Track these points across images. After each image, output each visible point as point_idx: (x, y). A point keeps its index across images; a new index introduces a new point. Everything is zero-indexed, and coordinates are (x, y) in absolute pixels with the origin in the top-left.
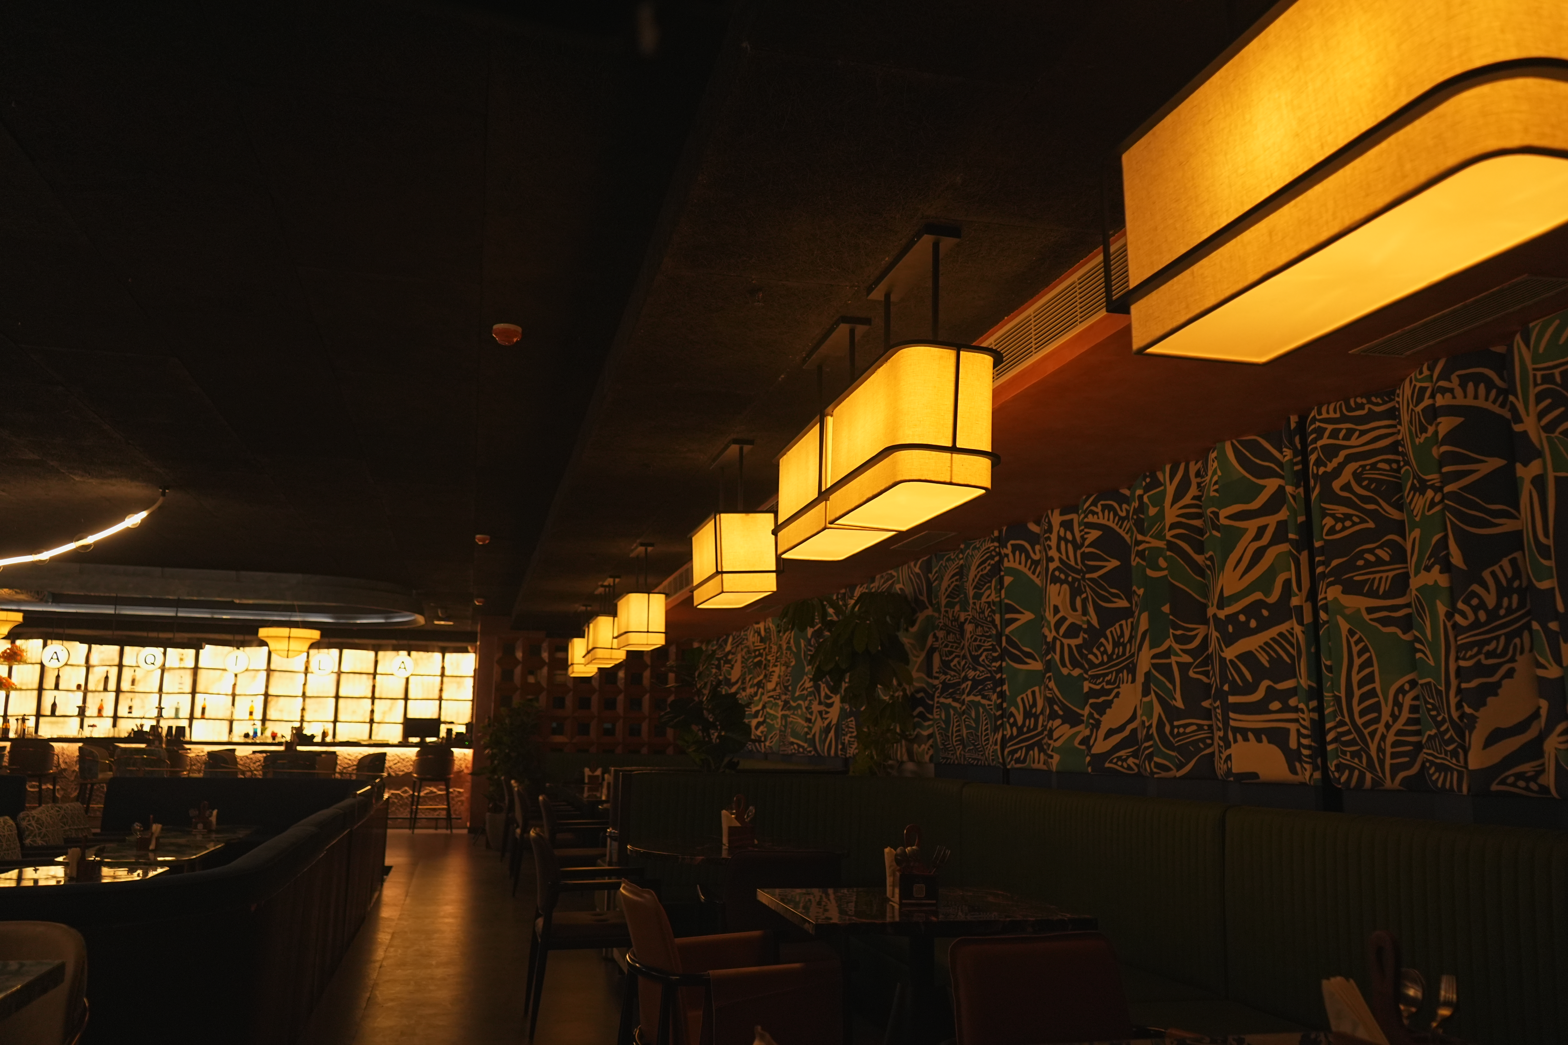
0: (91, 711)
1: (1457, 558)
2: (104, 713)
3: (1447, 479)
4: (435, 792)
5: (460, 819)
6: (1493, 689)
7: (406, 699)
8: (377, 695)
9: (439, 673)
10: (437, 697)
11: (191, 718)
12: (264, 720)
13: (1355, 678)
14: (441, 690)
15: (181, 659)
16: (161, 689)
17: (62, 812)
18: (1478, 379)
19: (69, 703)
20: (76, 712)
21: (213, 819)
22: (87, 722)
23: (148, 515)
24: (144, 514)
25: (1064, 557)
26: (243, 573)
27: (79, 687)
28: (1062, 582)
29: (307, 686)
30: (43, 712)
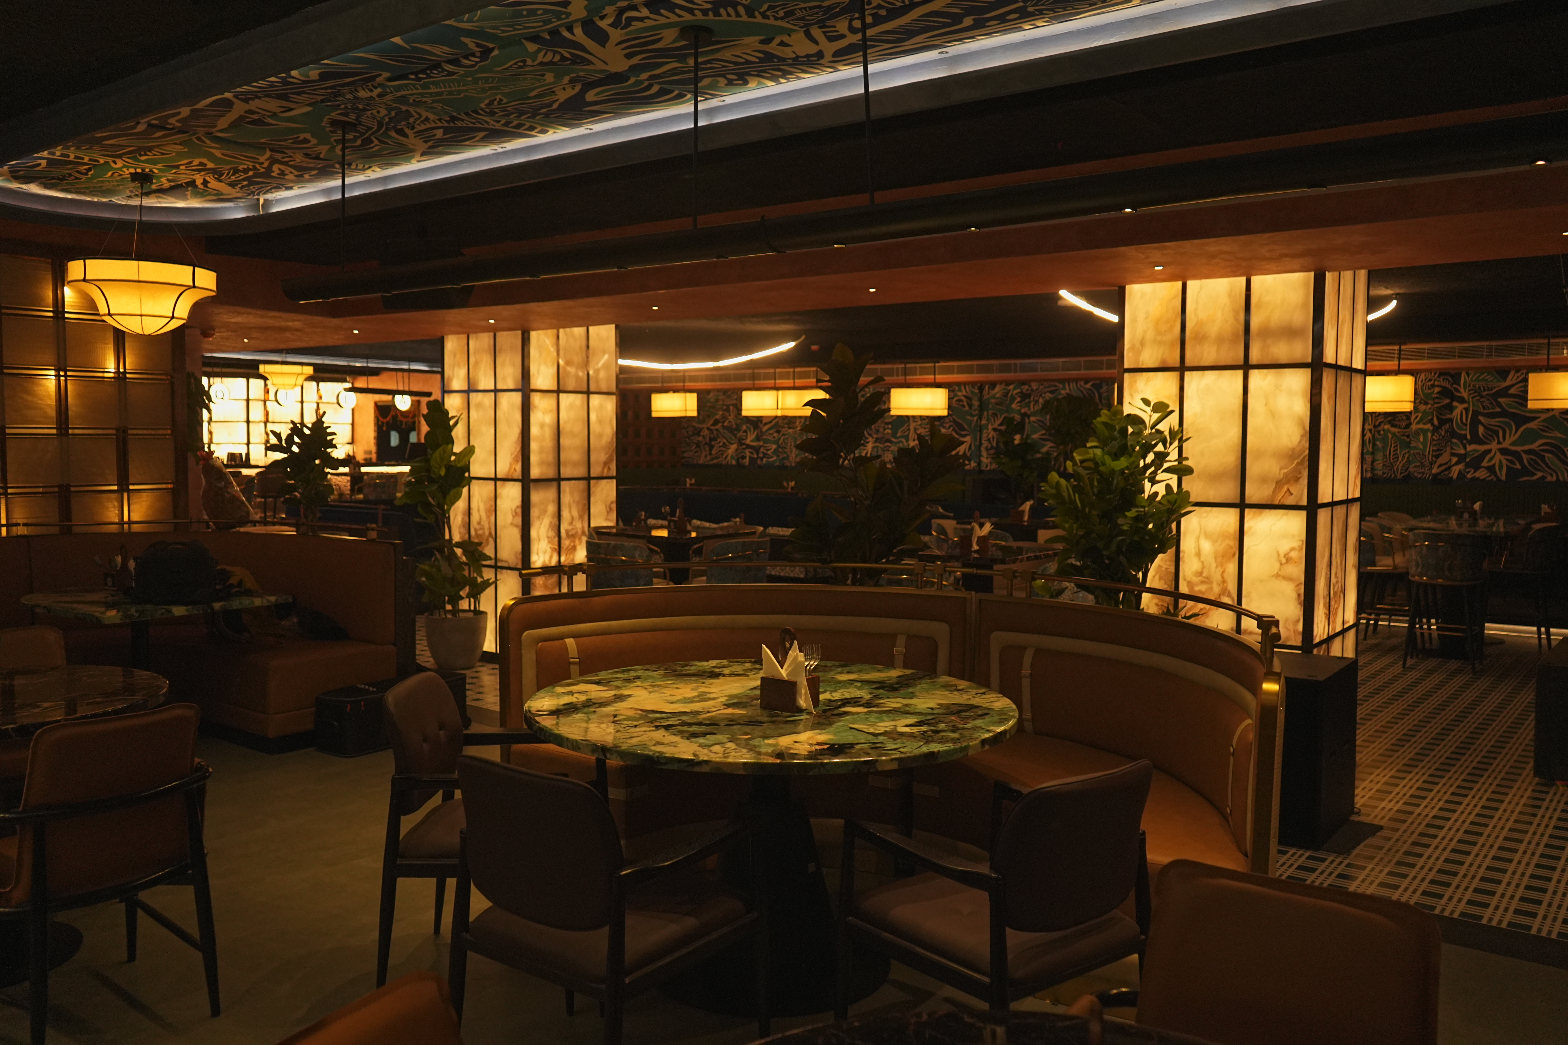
1: (1436, 422)
3: (1435, 403)
6: (1441, 455)
13: (1392, 450)
18: (1447, 379)
23: (795, 346)
24: (792, 344)
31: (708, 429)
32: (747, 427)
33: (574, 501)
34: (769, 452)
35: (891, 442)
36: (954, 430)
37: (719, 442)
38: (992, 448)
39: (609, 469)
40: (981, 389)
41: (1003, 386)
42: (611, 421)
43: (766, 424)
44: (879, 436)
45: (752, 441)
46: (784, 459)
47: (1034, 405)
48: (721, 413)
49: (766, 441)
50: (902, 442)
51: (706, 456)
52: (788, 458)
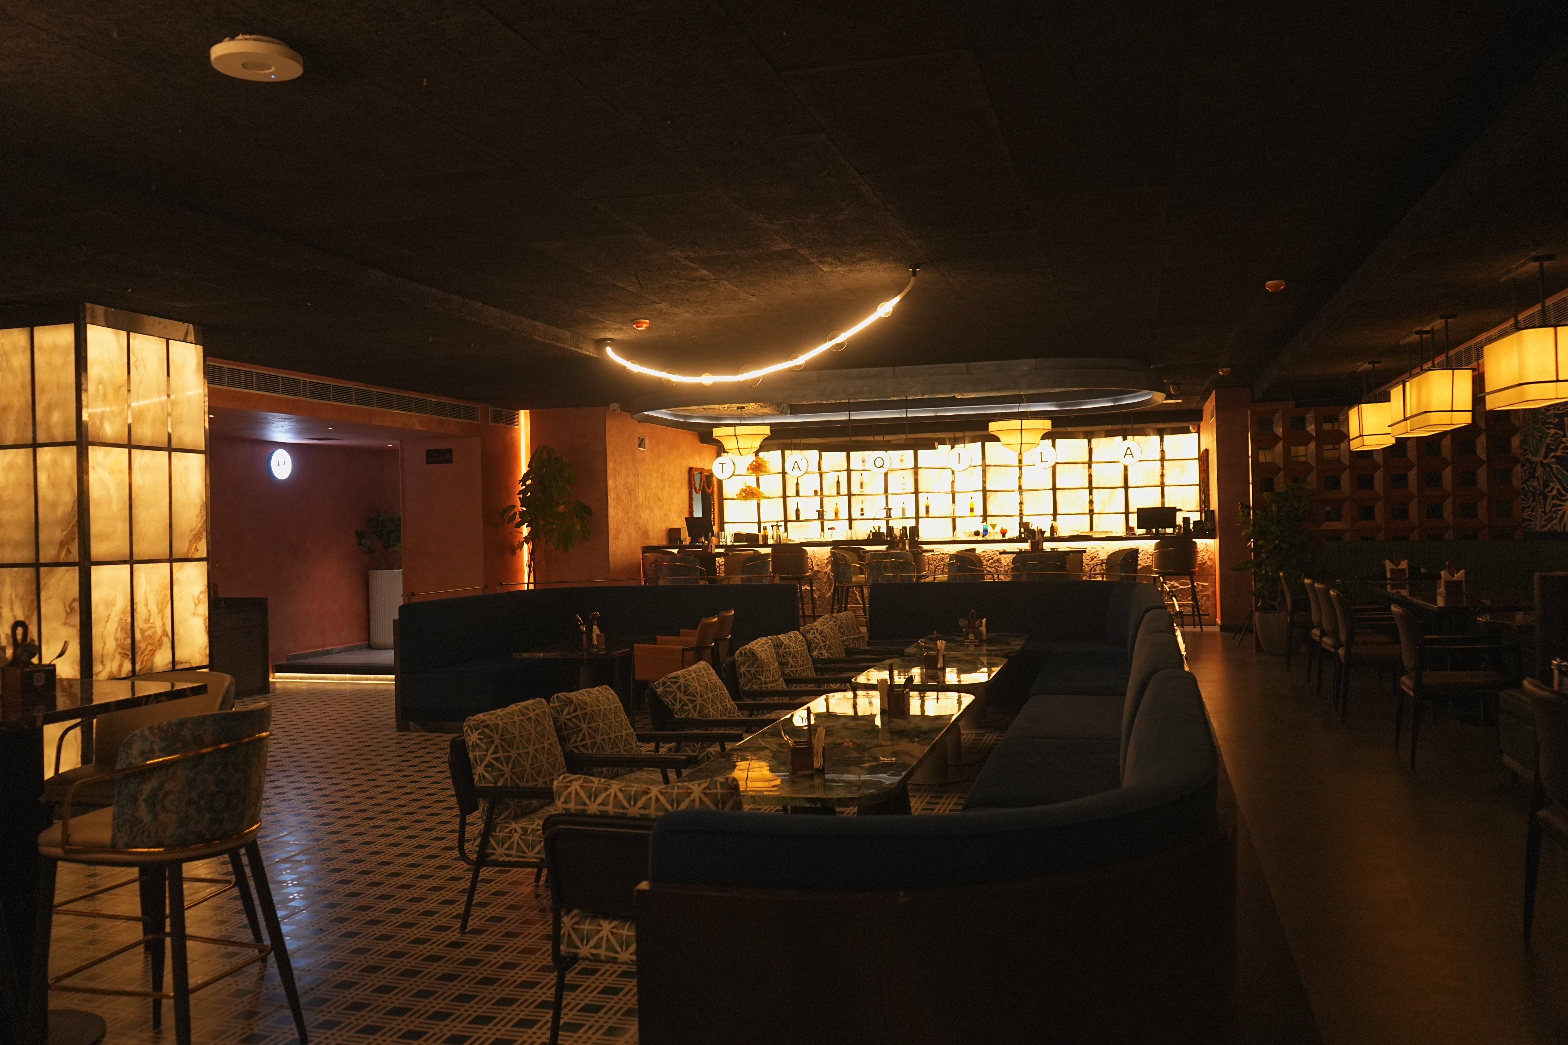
0: (829, 514)
2: (840, 516)
4: (1177, 587)
5: (1208, 615)
7: (1126, 487)
8: (1094, 485)
9: (1158, 457)
10: (1158, 483)
11: (917, 518)
12: (985, 516)
14: (1162, 475)
15: (902, 461)
16: (886, 491)
17: (839, 622)
19: (809, 508)
20: (816, 516)
21: (983, 629)
22: (827, 525)
24: (896, 300)
26: (972, 364)
27: (816, 492)
29: (1023, 480)
30: (789, 518)
33: (16, 596)
37: (1553, 489)
39: (69, 551)
42: (70, 483)
51: (1541, 517)
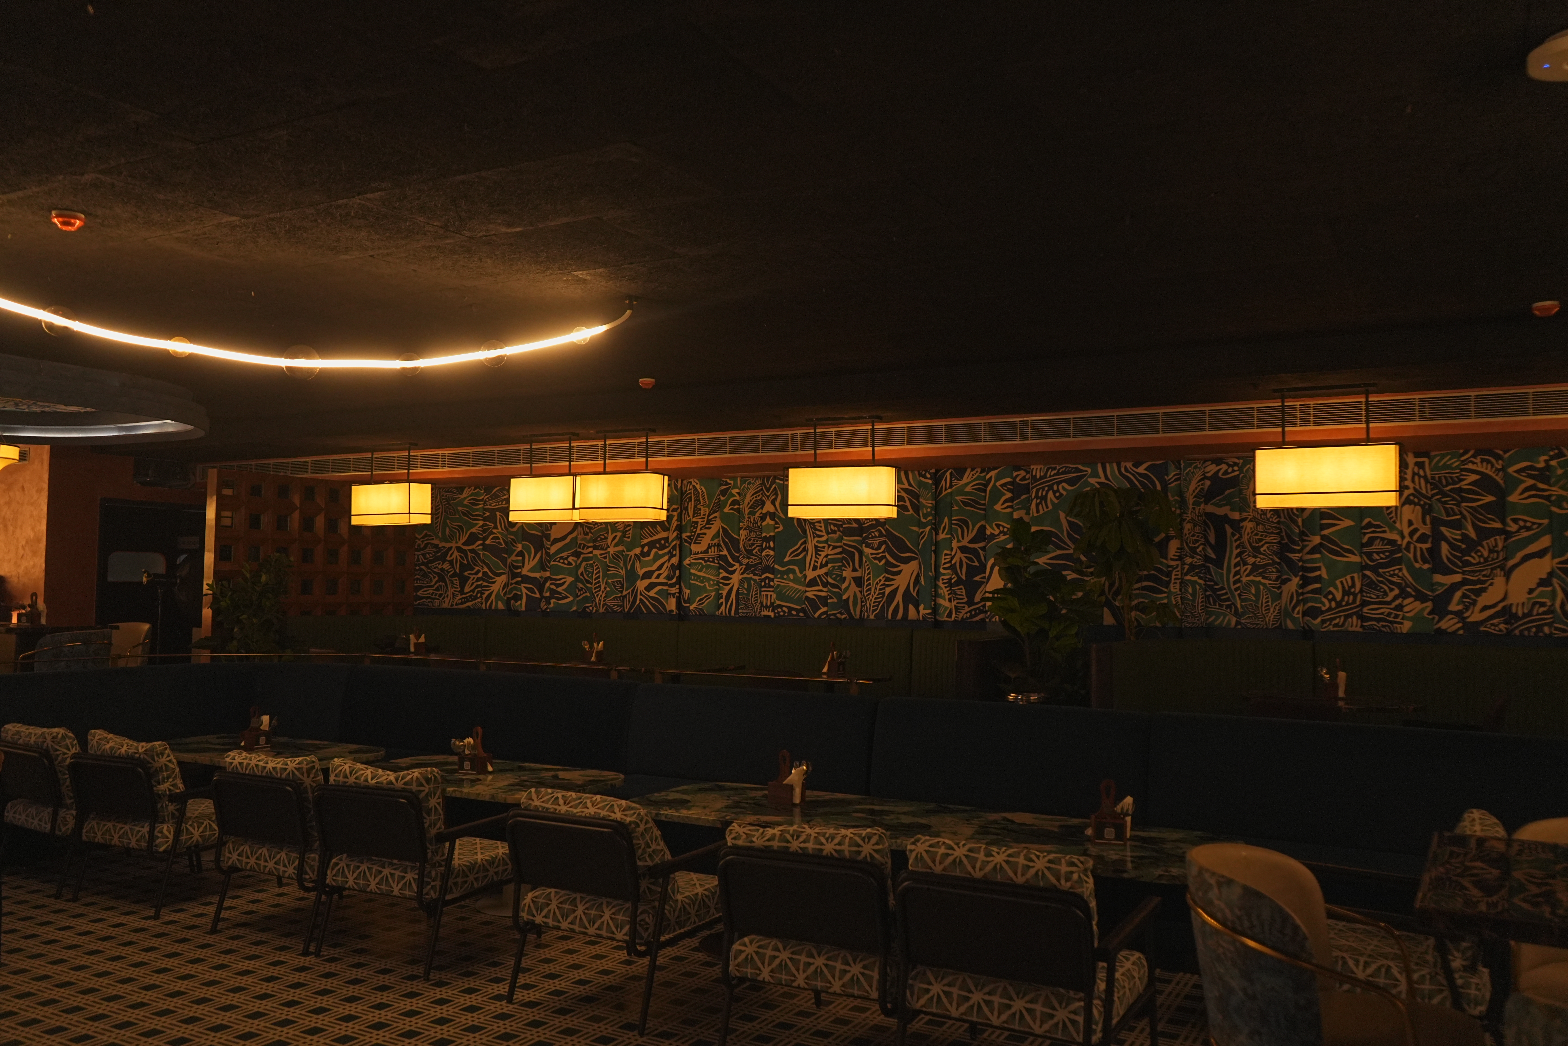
23: (608, 329)
24: (599, 330)
25: (1417, 487)
28: (1416, 504)
31: (459, 549)
32: (523, 545)
34: (560, 589)
35: (772, 571)
36: (888, 549)
37: (478, 572)
38: (959, 582)
40: (937, 479)
41: (977, 472)
43: (556, 541)
44: (753, 560)
45: (532, 570)
46: (586, 599)
47: (1037, 505)
48: (481, 523)
49: (557, 570)
50: (793, 572)
51: (454, 596)
52: (592, 599)
